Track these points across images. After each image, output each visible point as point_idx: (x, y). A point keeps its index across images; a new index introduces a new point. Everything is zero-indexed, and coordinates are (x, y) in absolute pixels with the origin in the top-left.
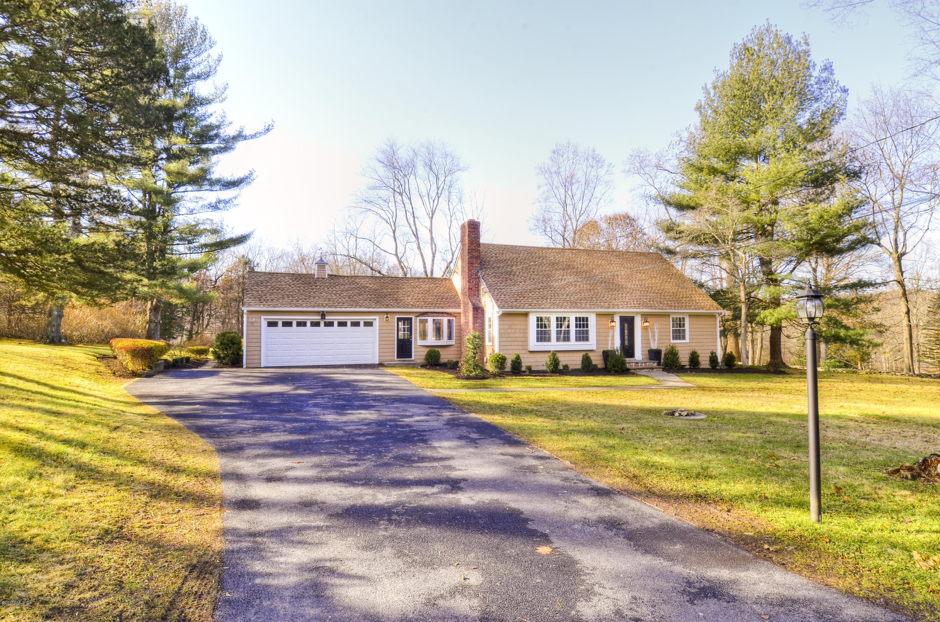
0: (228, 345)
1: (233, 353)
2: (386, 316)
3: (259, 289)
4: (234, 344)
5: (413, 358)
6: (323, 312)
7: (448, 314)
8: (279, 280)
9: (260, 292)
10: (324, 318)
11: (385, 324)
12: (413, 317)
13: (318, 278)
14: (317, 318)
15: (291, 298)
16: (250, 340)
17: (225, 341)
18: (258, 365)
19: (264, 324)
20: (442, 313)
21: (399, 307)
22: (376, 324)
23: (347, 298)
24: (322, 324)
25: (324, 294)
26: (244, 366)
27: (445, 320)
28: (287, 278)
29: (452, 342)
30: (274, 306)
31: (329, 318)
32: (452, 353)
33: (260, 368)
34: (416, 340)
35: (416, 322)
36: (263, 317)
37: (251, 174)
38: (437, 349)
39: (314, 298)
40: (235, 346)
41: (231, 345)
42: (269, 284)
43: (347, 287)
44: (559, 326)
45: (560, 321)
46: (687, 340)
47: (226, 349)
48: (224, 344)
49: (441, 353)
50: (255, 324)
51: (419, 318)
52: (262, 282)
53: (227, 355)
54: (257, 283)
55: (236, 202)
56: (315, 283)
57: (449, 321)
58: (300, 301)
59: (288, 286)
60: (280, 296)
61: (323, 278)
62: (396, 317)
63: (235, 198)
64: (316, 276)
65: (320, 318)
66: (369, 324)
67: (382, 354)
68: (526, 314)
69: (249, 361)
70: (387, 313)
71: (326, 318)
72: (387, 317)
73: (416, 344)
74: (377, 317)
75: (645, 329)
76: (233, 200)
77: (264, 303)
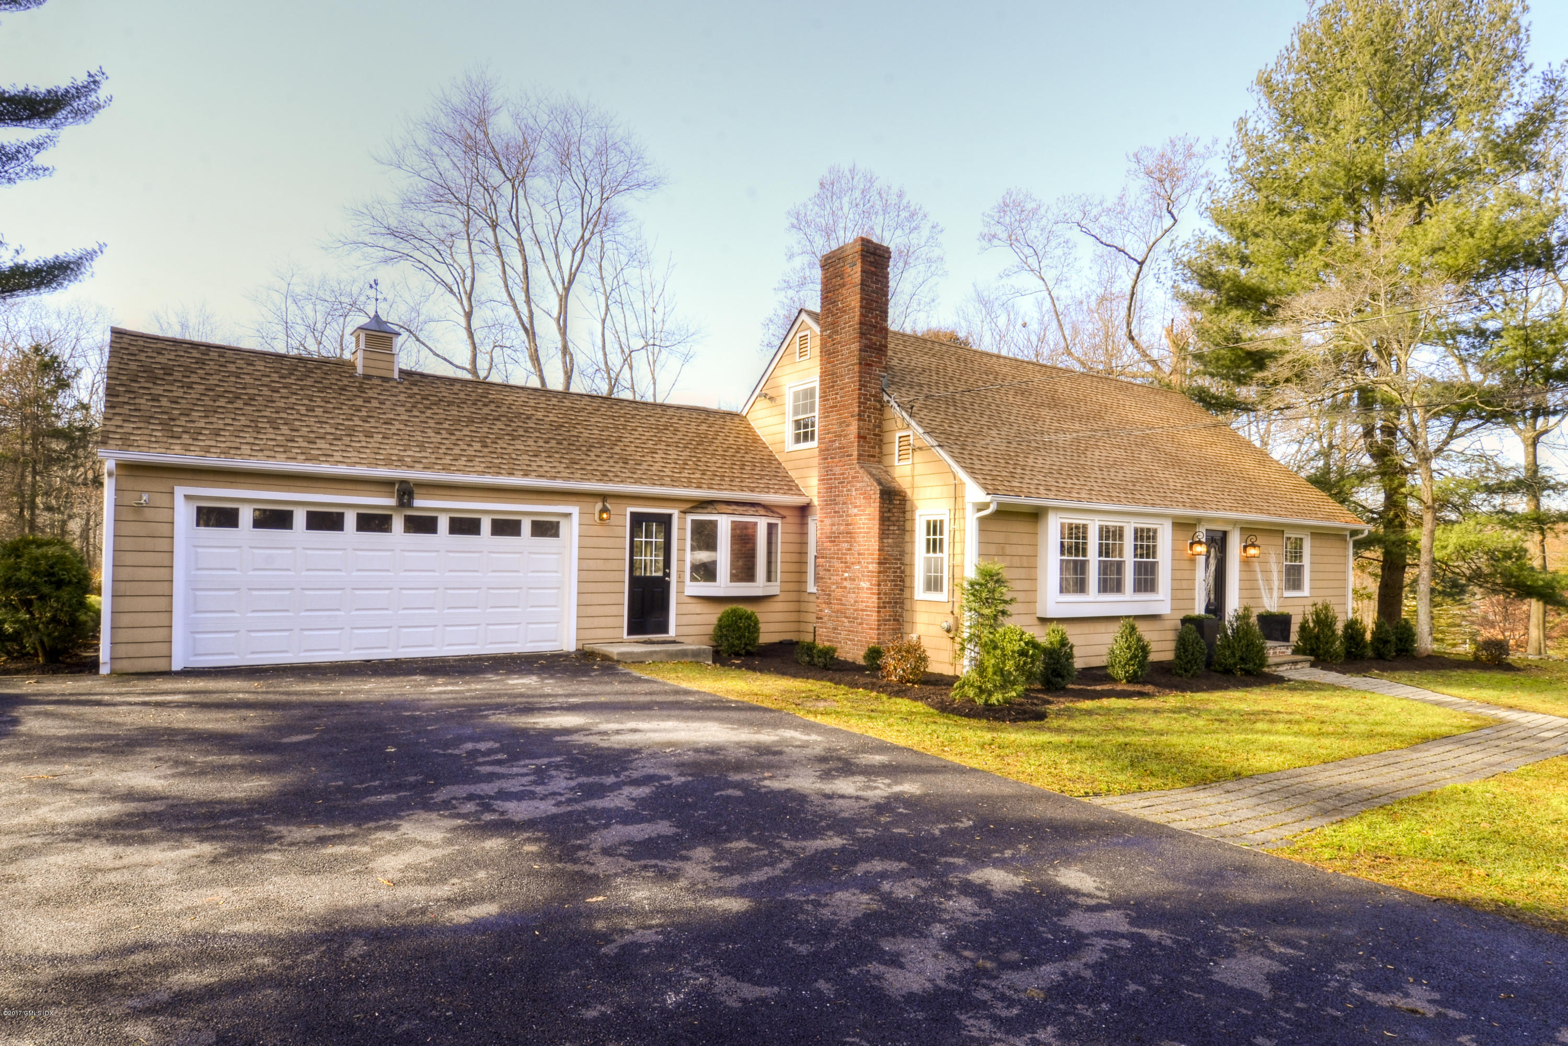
0: (34, 588)
1: (54, 620)
2: (599, 506)
3: (158, 390)
4: (59, 584)
5: (672, 632)
6: (403, 482)
7: (768, 509)
8: (232, 368)
9: (164, 402)
10: (410, 505)
11: (599, 530)
12: (675, 513)
13: (367, 377)
14: (383, 501)
15: (285, 430)
16: (125, 573)
17: (23, 575)
18: (160, 665)
19: (184, 514)
20: (753, 504)
21: (638, 481)
22: (571, 530)
23: (477, 446)
24: (398, 523)
25: (397, 425)
26: (104, 670)
27: (762, 524)
28: (260, 365)
29: (774, 588)
30: (225, 453)
31: (423, 503)
32: (779, 617)
33: (167, 674)
34: (681, 582)
35: (682, 529)
36: (180, 491)
37: (94, 83)
38: (748, 608)
39: (369, 435)
40: (65, 594)
41: (46, 590)
42: (194, 378)
43: (466, 411)
44: (1105, 551)
45: (1110, 536)
46: (1306, 592)
47: (28, 604)
48: (19, 585)
49: (761, 618)
50: (149, 514)
51: (690, 518)
52: (168, 371)
53: (29, 627)
54: (148, 370)
55: (40, 159)
56: (361, 389)
57: (771, 527)
58: (321, 444)
59: (266, 391)
60: (243, 421)
61: (385, 379)
62: (630, 509)
63: (39, 147)
64: (360, 370)
65: (392, 502)
66: (546, 529)
67: (588, 622)
68: (1035, 515)
69: (122, 650)
70: (604, 497)
71: (418, 503)
72: (604, 510)
73: (680, 592)
74: (574, 510)
75: (1246, 562)
76: (32, 151)
77: (186, 438)
